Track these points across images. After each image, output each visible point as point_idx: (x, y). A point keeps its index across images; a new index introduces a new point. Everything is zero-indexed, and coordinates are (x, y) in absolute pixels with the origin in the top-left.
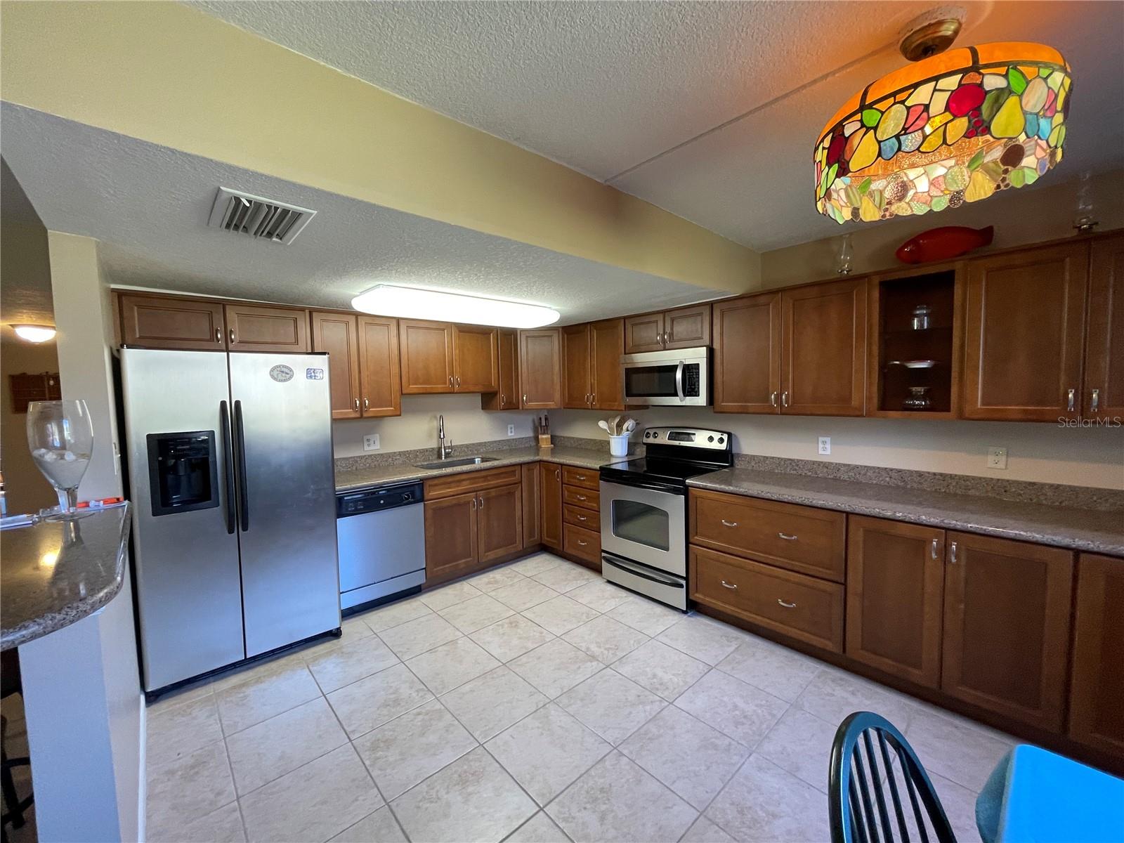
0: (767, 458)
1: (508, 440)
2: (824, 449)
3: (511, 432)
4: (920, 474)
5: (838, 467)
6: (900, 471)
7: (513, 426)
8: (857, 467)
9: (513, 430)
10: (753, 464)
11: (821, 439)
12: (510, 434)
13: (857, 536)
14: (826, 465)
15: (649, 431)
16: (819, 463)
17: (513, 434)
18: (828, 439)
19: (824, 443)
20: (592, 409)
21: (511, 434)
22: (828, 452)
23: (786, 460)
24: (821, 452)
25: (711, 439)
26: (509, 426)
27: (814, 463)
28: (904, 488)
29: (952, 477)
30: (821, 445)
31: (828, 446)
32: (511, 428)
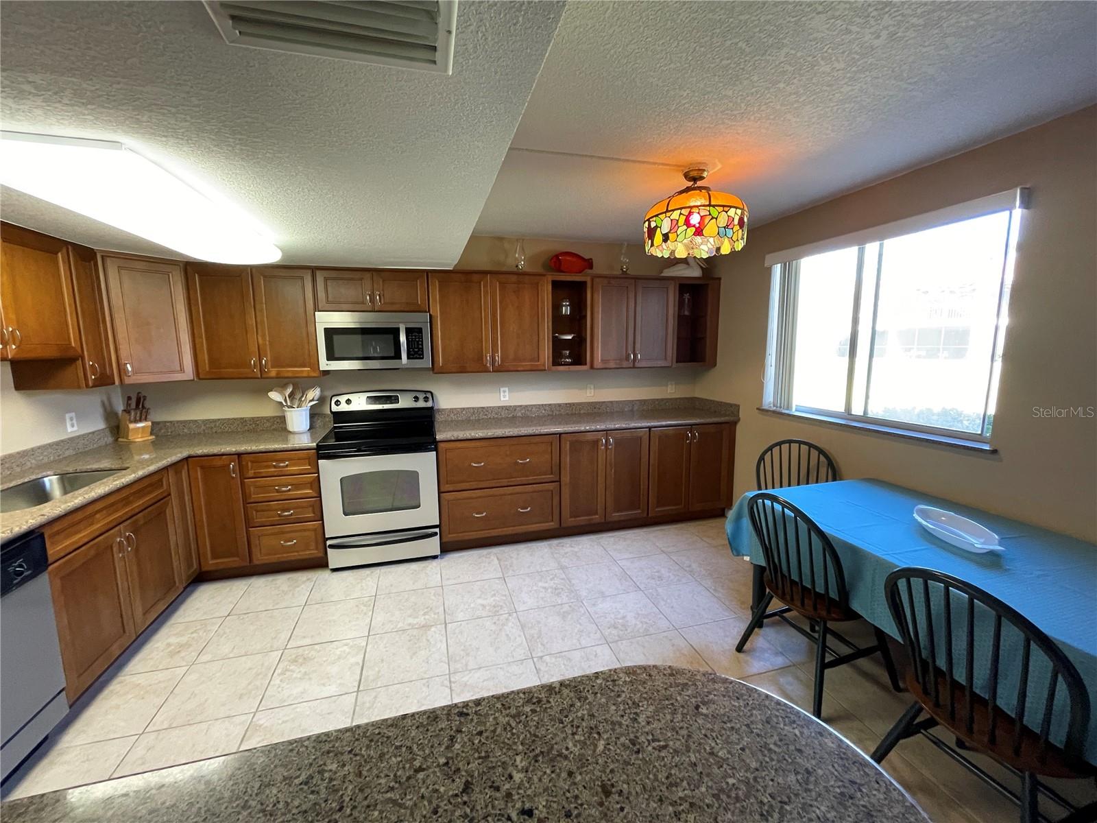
0: (464, 409)
1: (72, 439)
2: (504, 397)
3: (73, 426)
4: (560, 405)
5: (515, 408)
6: (550, 405)
7: (73, 414)
8: (526, 406)
9: (74, 421)
10: (452, 415)
11: (502, 389)
12: (70, 429)
13: (567, 447)
14: (507, 408)
15: (339, 398)
16: (502, 407)
17: (75, 428)
18: (507, 389)
19: (504, 392)
20: (262, 378)
21: (72, 429)
22: (507, 399)
23: (478, 408)
24: (502, 399)
25: (416, 399)
26: (68, 416)
27: (499, 407)
28: (552, 415)
29: (574, 404)
30: (502, 394)
31: (507, 394)
32: (71, 419)
